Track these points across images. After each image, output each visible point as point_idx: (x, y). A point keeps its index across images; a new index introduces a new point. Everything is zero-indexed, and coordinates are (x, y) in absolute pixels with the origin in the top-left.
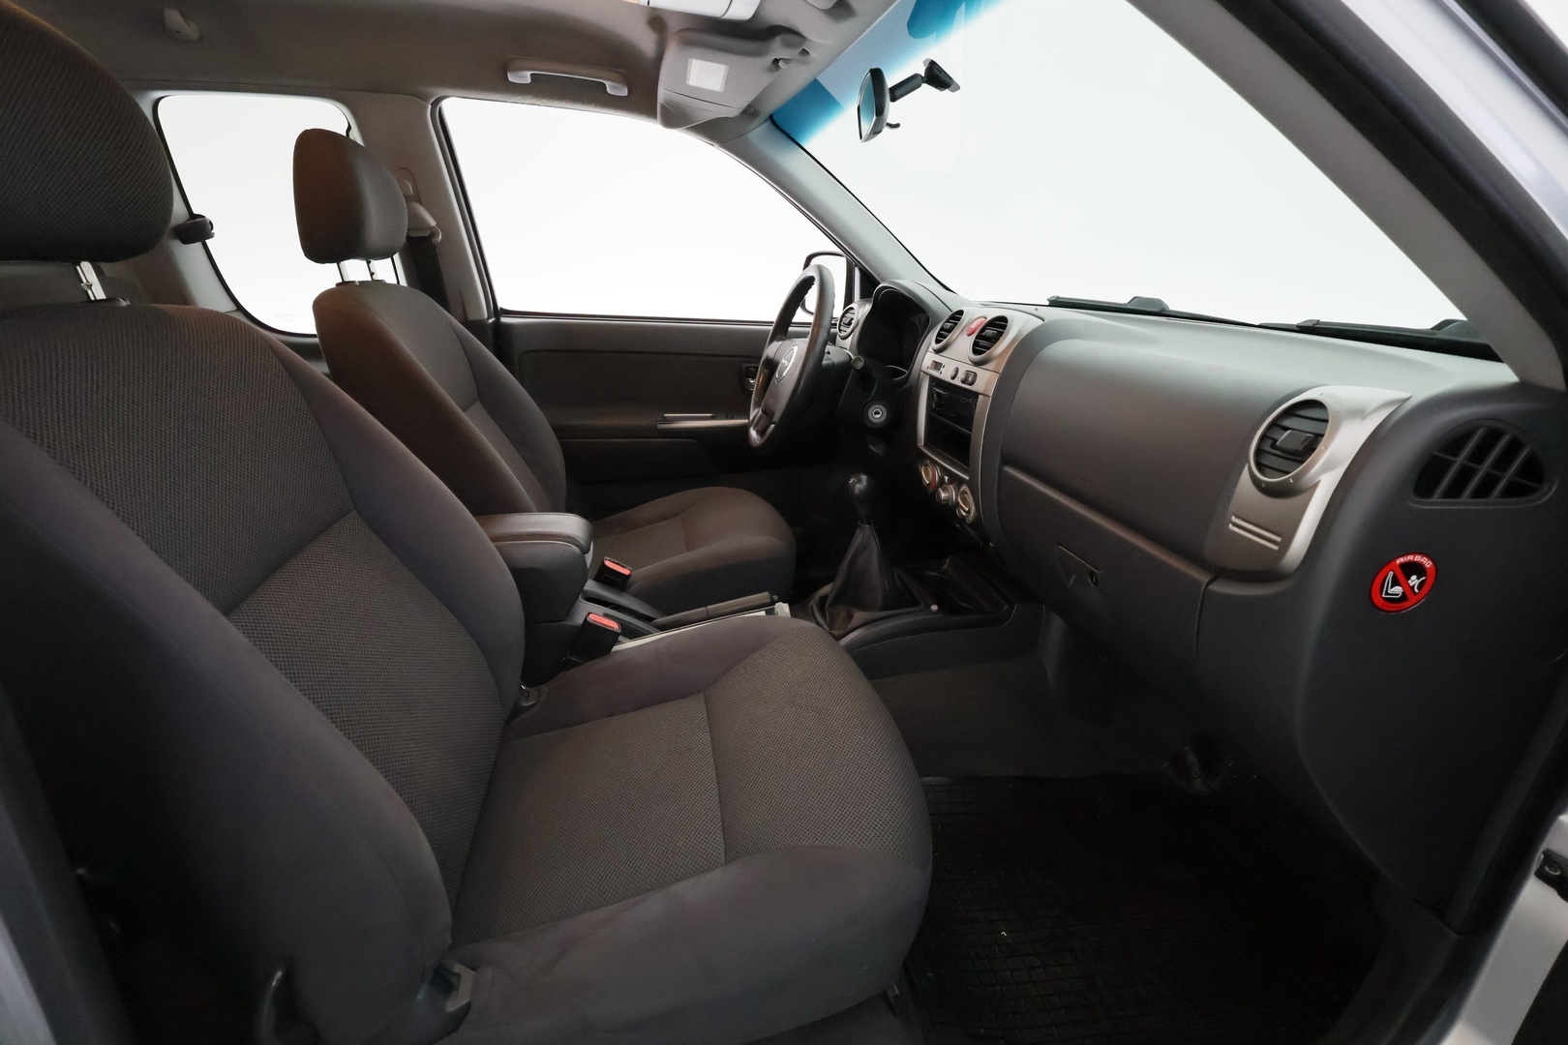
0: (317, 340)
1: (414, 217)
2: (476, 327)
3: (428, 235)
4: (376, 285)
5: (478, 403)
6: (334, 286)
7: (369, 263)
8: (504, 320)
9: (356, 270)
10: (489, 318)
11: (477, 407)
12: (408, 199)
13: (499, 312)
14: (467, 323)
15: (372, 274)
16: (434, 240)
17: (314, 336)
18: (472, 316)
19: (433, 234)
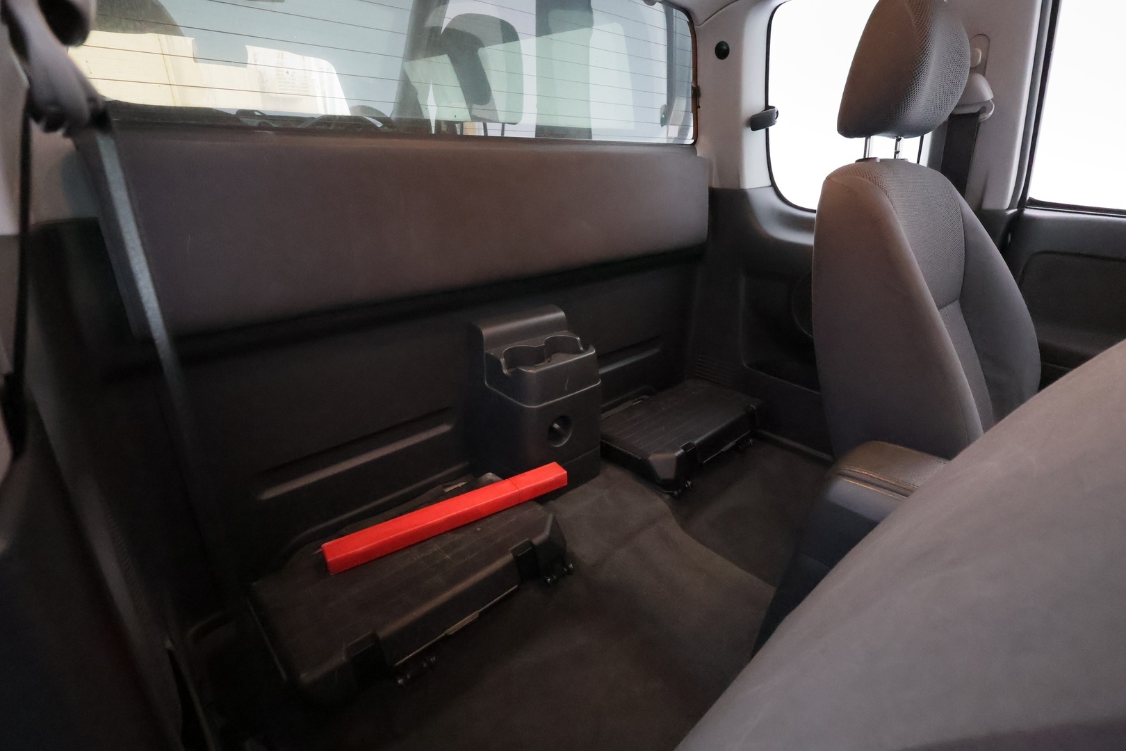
0: (814, 215)
1: (970, 89)
2: (989, 218)
3: (976, 111)
4: (895, 164)
5: (957, 303)
6: (854, 162)
7: (898, 140)
8: (1028, 212)
9: (882, 147)
10: (1009, 208)
11: (955, 308)
12: (974, 70)
13: (1024, 202)
14: (979, 211)
15: (897, 152)
16: (981, 117)
17: (813, 211)
18: (989, 205)
19: (984, 110)
